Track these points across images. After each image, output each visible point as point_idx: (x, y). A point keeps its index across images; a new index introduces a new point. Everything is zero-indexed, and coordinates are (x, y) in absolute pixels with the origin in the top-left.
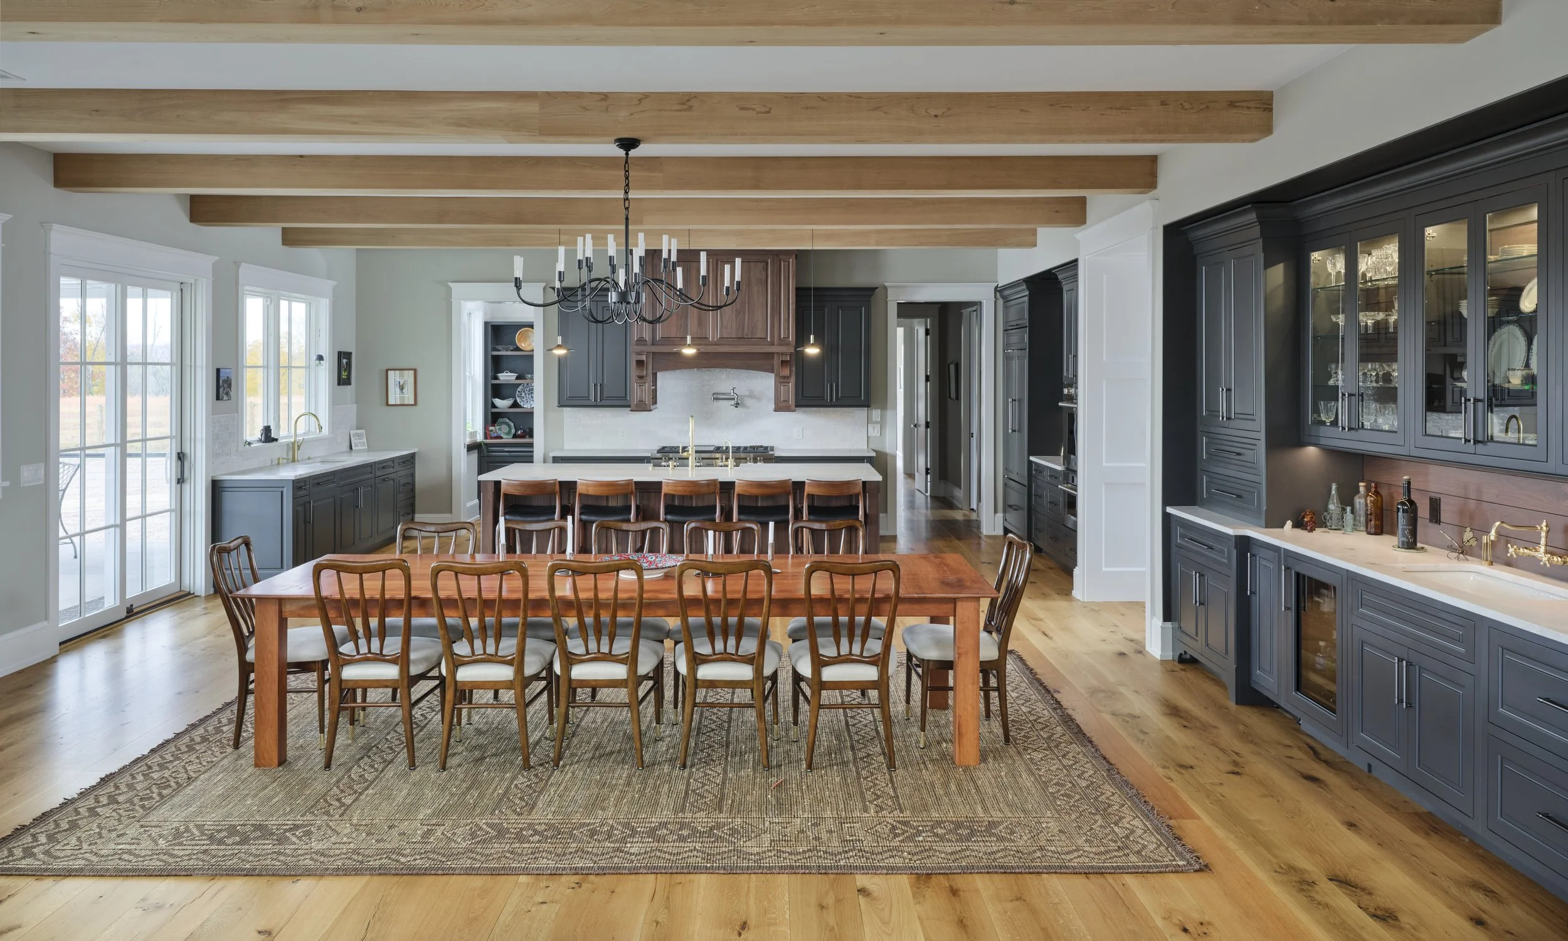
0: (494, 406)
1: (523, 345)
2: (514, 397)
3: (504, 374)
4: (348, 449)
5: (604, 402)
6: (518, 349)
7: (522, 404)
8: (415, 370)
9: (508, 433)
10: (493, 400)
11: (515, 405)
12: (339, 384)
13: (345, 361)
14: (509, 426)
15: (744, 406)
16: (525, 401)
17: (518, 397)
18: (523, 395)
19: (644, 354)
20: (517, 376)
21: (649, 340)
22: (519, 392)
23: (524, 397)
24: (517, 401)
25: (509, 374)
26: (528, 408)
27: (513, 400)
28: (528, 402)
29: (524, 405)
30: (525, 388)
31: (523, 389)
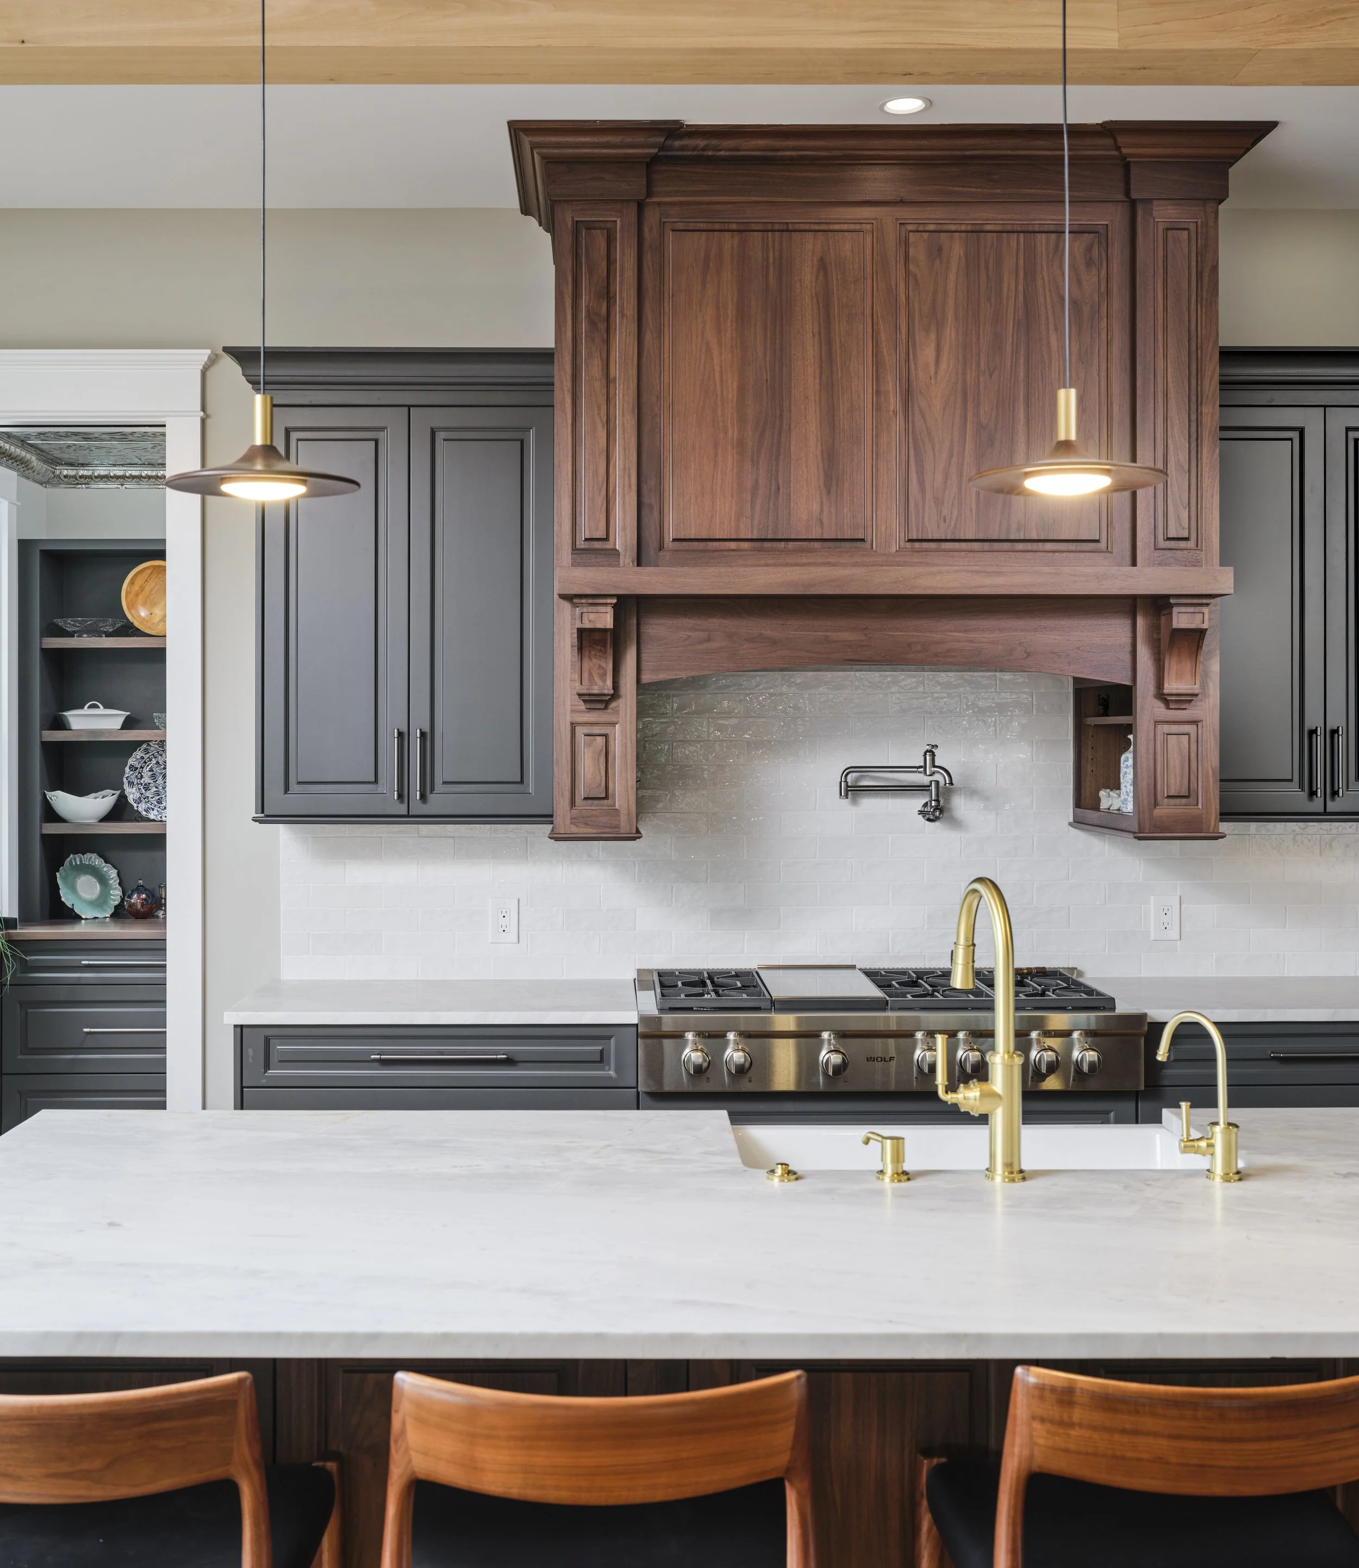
0: (51, 815)
1: (138, 615)
2: (118, 786)
3: (86, 711)
5: (436, 803)
6: (129, 630)
7: (141, 808)
9: (100, 902)
10: (49, 794)
11: (120, 811)
14: (102, 880)
15: (955, 823)
16: (148, 797)
17: (126, 786)
18: (142, 777)
19: (607, 604)
20: (127, 718)
21: (626, 546)
22: (133, 768)
23: (145, 784)
24: (122, 799)
25: (102, 710)
26: (154, 820)
27: (113, 795)
28: (154, 801)
29: (145, 810)
30: (147, 756)
31: (142, 758)
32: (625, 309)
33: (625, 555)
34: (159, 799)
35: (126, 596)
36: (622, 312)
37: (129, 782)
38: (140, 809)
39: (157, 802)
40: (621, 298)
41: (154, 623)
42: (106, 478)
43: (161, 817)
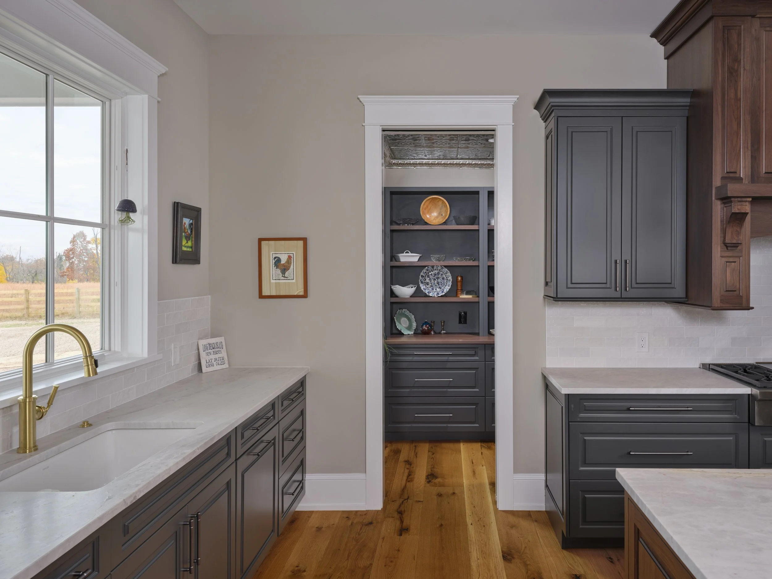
0: (393, 294)
1: (427, 217)
3: (404, 254)
4: (196, 372)
6: (423, 222)
8: (305, 240)
9: (409, 328)
10: (393, 287)
11: (418, 293)
12: (175, 261)
13: (187, 221)
14: (409, 319)
16: (428, 287)
17: (420, 283)
18: (426, 280)
19: (746, 201)
20: (420, 257)
21: (746, 175)
22: (422, 276)
23: (427, 283)
24: (419, 288)
25: (410, 254)
26: (431, 297)
27: (415, 287)
28: (430, 289)
29: (428, 293)
30: (428, 271)
31: (426, 272)
32: (746, 67)
33: (745, 179)
34: (432, 288)
35: (422, 210)
36: (744, 67)
37: (421, 282)
38: (426, 292)
39: (432, 290)
40: (744, 61)
41: (431, 220)
42: (421, 164)
43: (434, 295)
